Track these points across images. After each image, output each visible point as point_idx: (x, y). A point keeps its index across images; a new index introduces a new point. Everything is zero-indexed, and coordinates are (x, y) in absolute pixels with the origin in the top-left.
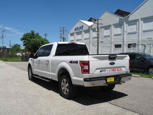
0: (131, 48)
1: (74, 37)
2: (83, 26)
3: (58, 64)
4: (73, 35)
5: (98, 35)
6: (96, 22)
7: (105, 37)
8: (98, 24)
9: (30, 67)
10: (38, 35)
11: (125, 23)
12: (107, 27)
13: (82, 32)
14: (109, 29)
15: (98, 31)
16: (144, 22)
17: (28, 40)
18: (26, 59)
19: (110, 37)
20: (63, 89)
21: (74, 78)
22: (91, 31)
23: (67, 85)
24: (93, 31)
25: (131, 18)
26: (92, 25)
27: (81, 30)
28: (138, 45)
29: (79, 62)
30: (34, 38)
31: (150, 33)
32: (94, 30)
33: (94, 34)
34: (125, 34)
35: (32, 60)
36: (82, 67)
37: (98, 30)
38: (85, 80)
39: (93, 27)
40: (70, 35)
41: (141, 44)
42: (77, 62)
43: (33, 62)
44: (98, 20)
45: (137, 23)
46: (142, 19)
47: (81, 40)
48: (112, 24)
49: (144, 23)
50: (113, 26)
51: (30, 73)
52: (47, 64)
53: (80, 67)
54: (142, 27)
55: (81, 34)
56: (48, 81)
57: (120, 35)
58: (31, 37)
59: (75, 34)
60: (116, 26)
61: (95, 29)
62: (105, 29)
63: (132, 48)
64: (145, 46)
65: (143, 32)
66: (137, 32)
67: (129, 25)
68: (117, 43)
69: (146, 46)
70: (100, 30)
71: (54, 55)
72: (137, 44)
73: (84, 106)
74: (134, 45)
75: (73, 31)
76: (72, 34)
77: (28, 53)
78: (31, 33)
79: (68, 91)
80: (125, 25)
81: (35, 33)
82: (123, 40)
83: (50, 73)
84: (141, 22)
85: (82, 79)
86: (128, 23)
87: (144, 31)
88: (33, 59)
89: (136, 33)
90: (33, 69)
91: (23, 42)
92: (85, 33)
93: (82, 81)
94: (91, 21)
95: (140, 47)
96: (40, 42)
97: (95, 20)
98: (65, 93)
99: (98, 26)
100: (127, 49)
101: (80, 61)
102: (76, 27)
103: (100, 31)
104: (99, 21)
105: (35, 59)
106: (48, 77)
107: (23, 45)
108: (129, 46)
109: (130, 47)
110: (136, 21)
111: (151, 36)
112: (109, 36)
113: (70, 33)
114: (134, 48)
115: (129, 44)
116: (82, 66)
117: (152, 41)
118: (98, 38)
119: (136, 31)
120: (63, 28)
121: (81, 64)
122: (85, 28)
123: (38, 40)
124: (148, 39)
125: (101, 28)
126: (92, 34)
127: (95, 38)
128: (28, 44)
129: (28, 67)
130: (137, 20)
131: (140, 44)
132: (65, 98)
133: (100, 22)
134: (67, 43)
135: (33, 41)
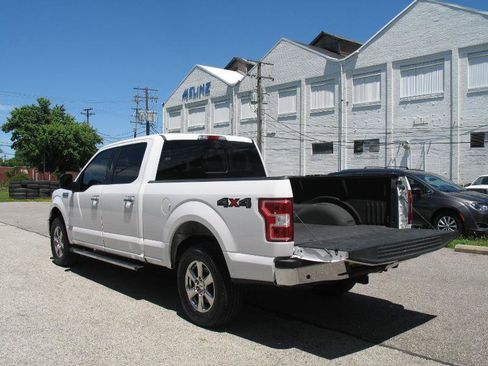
0: (363, 154)
1: (182, 119)
2: (209, 84)
3: (171, 210)
4: (179, 114)
5: (259, 111)
6: (254, 71)
7: (282, 118)
8: (259, 78)
9: (57, 220)
10: (60, 112)
11: (343, 76)
12: (288, 89)
13: (205, 102)
14: (294, 93)
15: (260, 101)
16: (404, 74)
17: (27, 129)
18: (27, 192)
19: (297, 121)
20: (191, 293)
21: (235, 256)
22: (237, 101)
23: (210, 279)
24: (244, 102)
25: (364, 59)
26: (239, 82)
27: (203, 98)
28: (386, 144)
29: (255, 204)
30: (48, 122)
31: (421, 106)
32: (246, 97)
33: (248, 111)
34: (346, 109)
35: (65, 195)
36: (269, 221)
37: (260, 96)
38: (282, 263)
39: (243, 89)
40: (167, 114)
41: (396, 143)
42: (247, 203)
43: (72, 204)
44: (260, 64)
45: (383, 74)
46: (398, 64)
47: (203, 128)
48: (303, 78)
49: (403, 76)
50: (307, 84)
51: (59, 240)
52: (128, 211)
53: (262, 219)
54: (397, 88)
55: (203, 110)
56: (132, 268)
57: (330, 112)
58: (38, 121)
59: (185, 111)
60: (317, 84)
61: (250, 92)
62: (282, 95)
63: (366, 154)
64: (407, 148)
65: (401, 103)
66: (383, 104)
67: (356, 83)
68: (320, 139)
69: (411, 146)
70: (265, 96)
71: (154, 179)
72: (382, 141)
73: (276, 350)
74: (374, 144)
75: (176, 100)
76: (174, 112)
77: (26, 171)
78: (37, 105)
79: (211, 301)
80: (346, 82)
81: (51, 107)
82: (340, 128)
83: (141, 241)
84: (394, 74)
85: (270, 261)
86: (354, 76)
87: (404, 102)
88: (70, 192)
89: (379, 106)
90: (71, 228)
91: (10, 134)
92: (217, 107)
93: (269, 267)
94: (235, 70)
95: (393, 150)
96: (69, 137)
97: (250, 67)
98: (200, 309)
99: (259, 86)
100: (353, 156)
101: (260, 200)
102: (186, 86)
103: (265, 100)
104: (263, 68)
105: (77, 194)
106: (133, 256)
107: (12, 147)
108: (358, 147)
109: (361, 151)
110: (379, 71)
111: (424, 118)
112: (294, 118)
113: (167, 105)
114: (372, 154)
115: (356, 142)
116: (269, 214)
117: (428, 131)
118: (259, 122)
119: (378, 99)
120: (147, 90)
121: (264, 209)
122: (217, 91)
123: (62, 128)
124: (415, 125)
125: (270, 89)
126: (239, 110)
127: (250, 121)
128: (27, 141)
129: (51, 221)
130: (383, 67)
131: (392, 140)
132: (203, 327)
133: (265, 70)
134: (196, 138)
135: (44, 132)
